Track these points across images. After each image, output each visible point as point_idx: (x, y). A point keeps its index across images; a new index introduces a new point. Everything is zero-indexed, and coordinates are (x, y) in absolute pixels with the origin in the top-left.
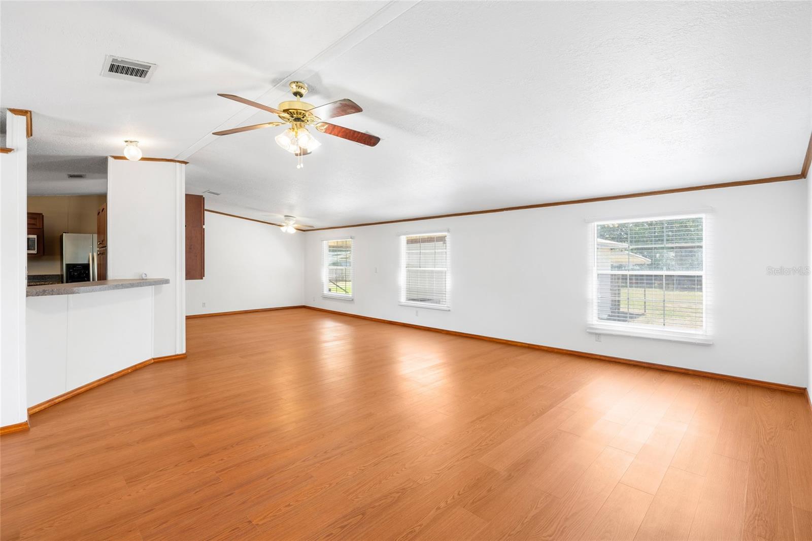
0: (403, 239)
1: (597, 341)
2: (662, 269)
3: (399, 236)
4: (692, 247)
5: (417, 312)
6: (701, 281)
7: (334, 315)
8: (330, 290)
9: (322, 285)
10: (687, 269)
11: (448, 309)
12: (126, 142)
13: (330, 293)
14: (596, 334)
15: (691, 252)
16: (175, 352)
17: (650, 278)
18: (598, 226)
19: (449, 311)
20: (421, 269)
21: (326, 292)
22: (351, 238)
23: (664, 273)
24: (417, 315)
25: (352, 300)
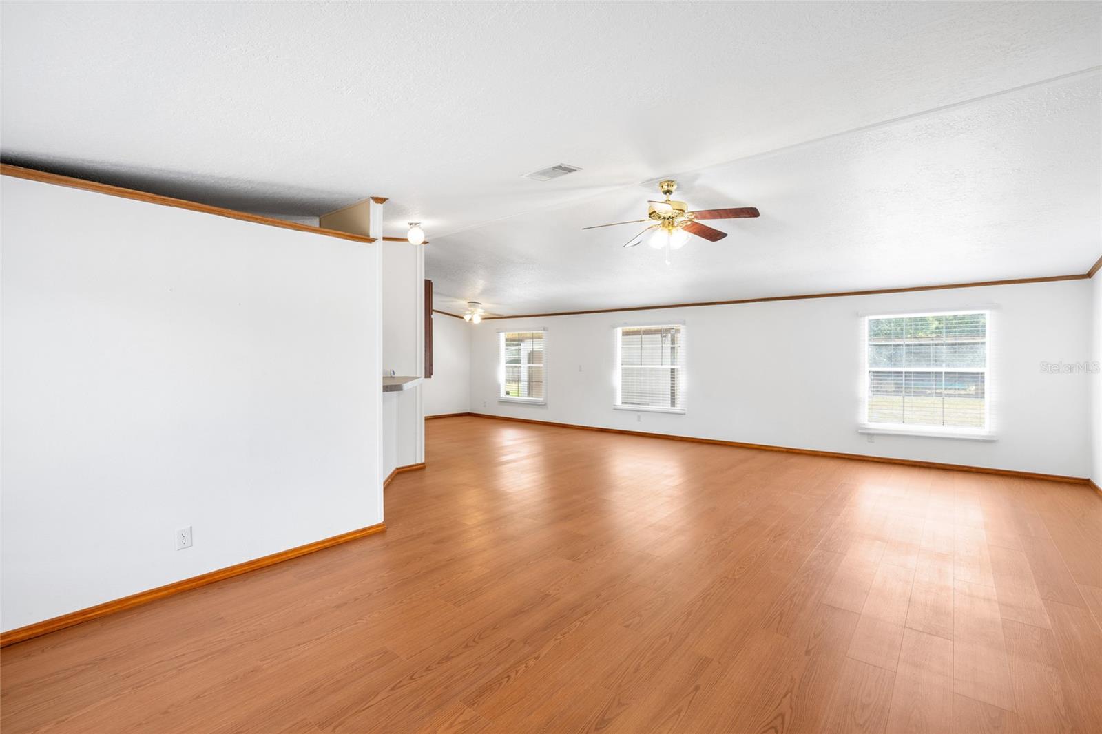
0: (619, 331)
1: (869, 442)
2: (941, 366)
3: (614, 328)
4: (974, 344)
5: (639, 417)
6: (983, 377)
7: (517, 423)
8: (508, 393)
9: (498, 387)
10: (969, 365)
11: (683, 412)
12: (411, 224)
13: (508, 396)
14: (869, 434)
15: (972, 348)
16: (416, 461)
17: (928, 375)
18: (870, 321)
19: (684, 414)
20: (642, 366)
21: (503, 395)
22: (544, 330)
23: (943, 369)
24: (639, 421)
25: (545, 405)
